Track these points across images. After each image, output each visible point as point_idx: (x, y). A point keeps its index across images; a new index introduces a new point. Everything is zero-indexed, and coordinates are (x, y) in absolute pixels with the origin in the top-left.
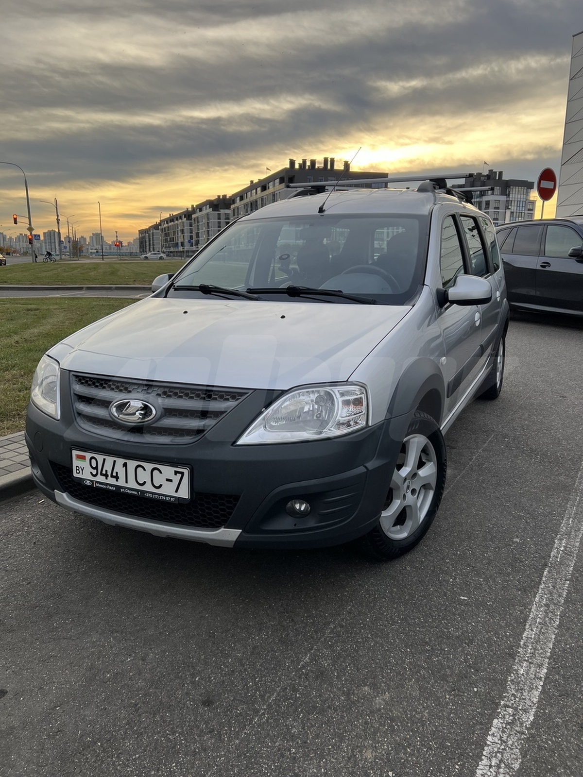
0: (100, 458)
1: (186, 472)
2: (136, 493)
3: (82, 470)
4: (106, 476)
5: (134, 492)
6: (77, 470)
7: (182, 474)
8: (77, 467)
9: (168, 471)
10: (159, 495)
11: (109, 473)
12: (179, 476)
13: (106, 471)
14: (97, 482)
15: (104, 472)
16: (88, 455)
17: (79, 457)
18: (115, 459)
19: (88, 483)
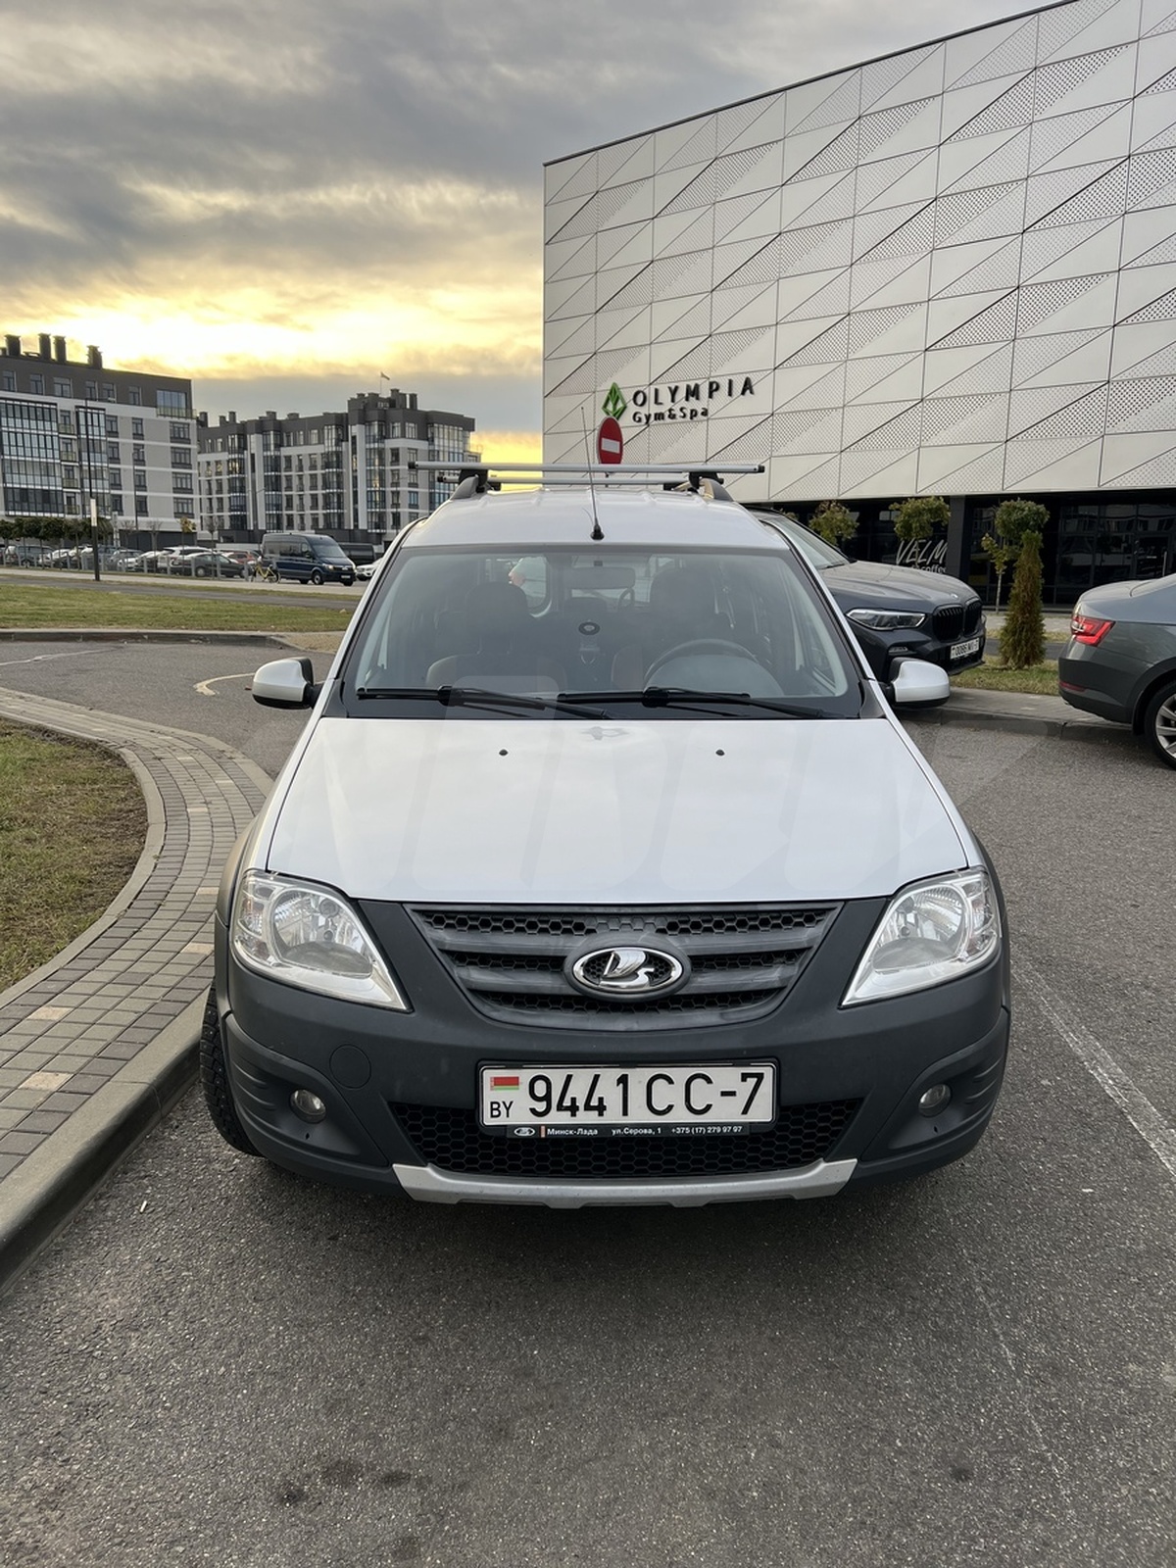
0: (557, 1076)
1: (768, 1073)
2: (650, 1131)
3: (508, 1109)
4: (573, 1109)
5: (645, 1131)
6: (492, 1109)
7: (760, 1077)
8: (492, 1103)
9: (726, 1076)
10: (706, 1125)
11: (580, 1103)
12: (752, 1081)
13: (574, 1100)
14: (548, 1127)
15: (567, 1103)
16: (525, 1075)
17: (499, 1082)
18: (597, 1071)
19: (525, 1133)
